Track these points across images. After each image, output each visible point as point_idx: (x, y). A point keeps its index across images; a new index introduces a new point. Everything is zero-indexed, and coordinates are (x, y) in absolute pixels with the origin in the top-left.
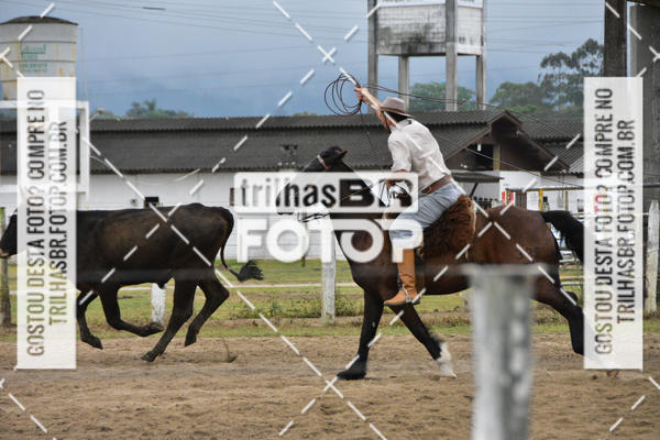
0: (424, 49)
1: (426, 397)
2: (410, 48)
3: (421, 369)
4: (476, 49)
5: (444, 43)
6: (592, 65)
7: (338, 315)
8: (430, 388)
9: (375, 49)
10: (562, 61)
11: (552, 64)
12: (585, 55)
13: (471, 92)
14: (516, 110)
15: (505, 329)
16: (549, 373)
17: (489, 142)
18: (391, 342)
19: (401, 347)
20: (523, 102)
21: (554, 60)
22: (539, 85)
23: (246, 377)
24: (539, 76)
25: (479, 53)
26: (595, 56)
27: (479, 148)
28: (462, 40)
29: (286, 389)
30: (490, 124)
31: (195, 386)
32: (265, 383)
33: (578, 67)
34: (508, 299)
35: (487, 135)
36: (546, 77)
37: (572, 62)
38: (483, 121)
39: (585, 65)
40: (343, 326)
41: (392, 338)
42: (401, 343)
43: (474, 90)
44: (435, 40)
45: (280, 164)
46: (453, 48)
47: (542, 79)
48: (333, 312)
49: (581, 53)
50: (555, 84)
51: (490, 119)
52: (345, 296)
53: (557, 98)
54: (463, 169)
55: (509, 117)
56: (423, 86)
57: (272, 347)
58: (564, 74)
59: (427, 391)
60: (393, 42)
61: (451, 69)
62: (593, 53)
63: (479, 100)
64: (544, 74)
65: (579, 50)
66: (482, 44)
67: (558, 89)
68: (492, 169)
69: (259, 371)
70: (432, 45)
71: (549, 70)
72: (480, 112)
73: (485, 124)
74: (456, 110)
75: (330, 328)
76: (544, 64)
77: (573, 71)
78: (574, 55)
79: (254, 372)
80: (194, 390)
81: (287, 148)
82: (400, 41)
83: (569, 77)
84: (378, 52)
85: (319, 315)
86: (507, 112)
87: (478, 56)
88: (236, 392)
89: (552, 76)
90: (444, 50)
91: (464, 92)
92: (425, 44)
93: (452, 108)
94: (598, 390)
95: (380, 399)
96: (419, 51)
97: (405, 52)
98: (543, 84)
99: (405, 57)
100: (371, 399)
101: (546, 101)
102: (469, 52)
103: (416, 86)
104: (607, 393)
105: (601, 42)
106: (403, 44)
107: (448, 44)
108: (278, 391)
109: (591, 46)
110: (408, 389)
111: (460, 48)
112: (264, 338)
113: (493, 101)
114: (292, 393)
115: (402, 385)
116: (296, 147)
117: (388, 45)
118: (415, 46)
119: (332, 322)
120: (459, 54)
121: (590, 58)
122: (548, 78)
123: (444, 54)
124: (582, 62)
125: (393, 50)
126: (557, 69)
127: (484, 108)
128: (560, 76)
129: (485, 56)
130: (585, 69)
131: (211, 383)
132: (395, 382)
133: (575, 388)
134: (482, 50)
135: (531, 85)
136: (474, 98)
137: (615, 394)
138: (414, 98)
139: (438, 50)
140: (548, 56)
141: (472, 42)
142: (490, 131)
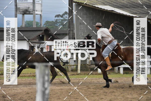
0: (28, 13)
2: (25, 13)
3: (27, 87)
4: (40, 13)
5: (32, 12)
6: (66, 17)
8: (29, 91)
9: (16, 13)
10: (60, 16)
11: (57, 17)
13: (39, 23)
14: (49, 27)
15: (44, 78)
16: (56, 87)
17: (43, 34)
18: (20, 80)
19: (22, 82)
20: (51, 25)
21: (58, 16)
22: (54, 21)
25: (41, 14)
26: (67, 15)
27: (41, 36)
28: (37, 11)
30: (43, 30)
33: (63, 17)
34: (44, 70)
35: (43, 33)
37: (62, 16)
39: (65, 17)
41: (20, 79)
42: (22, 81)
43: (40, 22)
44: (31, 11)
46: (35, 13)
47: (55, 20)
49: (64, 15)
50: (58, 21)
51: (43, 29)
53: (58, 25)
54: (37, 40)
55: (48, 29)
56: (28, 21)
58: (60, 19)
59: (28, 92)
60: (21, 11)
61: (34, 17)
62: (67, 14)
63: (41, 25)
64: (55, 19)
65: (63, 14)
66: (41, 12)
67: (59, 23)
68: (44, 41)
70: (30, 12)
71: (57, 18)
72: (41, 27)
74: (35, 27)
76: (56, 17)
77: (62, 18)
78: (62, 15)
82: (22, 11)
83: (61, 20)
84: (17, 13)
85: (3, 74)
86: (47, 28)
87: (40, 15)
89: (57, 19)
90: (32, 13)
91: (37, 23)
92: (28, 11)
93: (35, 26)
94: (67, 91)
95: (17, 94)
96: (27, 13)
97: (23, 13)
98: (55, 21)
99: (23, 14)
100: (15, 94)
101: (56, 25)
102: (38, 14)
103: (26, 21)
104: (69, 92)
105: (68, 12)
106: (23, 11)
107: (33, 12)
109: (66, 13)
110: (23, 91)
111: (36, 13)
113: (44, 25)
115: (22, 90)
117: (19, 12)
118: (26, 12)
120: (36, 14)
121: (66, 16)
122: (57, 20)
123: (32, 14)
124: (64, 16)
125: (21, 13)
126: (58, 18)
127: (42, 27)
128: (59, 20)
129: (42, 15)
130: (65, 18)
132: (20, 90)
133: (62, 91)
134: (41, 13)
135: (53, 21)
136: (40, 24)
138: (26, 24)
139: (31, 13)
140: (56, 15)
141: (39, 11)
142: (43, 32)
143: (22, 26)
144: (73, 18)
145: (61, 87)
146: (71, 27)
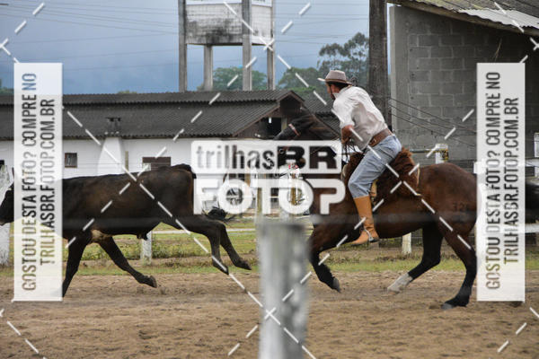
0: (225, 40)
1: (226, 324)
2: (213, 39)
3: (222, 301)
4: (266, 40)
5: (240, 35)
6: (360, 54)
7: (154, 257)
8: (229, 317)
9: (185, 39)
10: (337, 51)
11: (328, 53)
12: (355, 46)
13: (262, 74)
14: (299, 90)
15: (286, 269)
16: (325, 303)
17: (279, 115)
18: (197, 279)
19: (207, 283)
21: (330, 50)
22: (318, 69)
23: (76, 309)
24: (318, 62)
26: (363, 47)
27: (270, 121)
28: (256, 33)
29: (110, 319)
30: (278, 101)
31: (34, 317)
32: (93, 314)
33: (349, 55)
34: (289, 244)
35: (276, 110)
36: (324, 63)
37: (345, 51)
38: (273, 99)
39: (355, 54)
40: (158, 266)
41: (198, 275)
42: (206, 280)
43: (266, 73)
44: (234, 33)
45: (106, 133)
46: (248, 39)
47: (320, 65)
48: (150, 255)
49: (351, 45)
51: (279, 97)
52: (160, 242)
54: (257, 137)
55: (294, 96)
56: (224, 70)
57: (98, 284)
58: (338, 61)
59: (227, 319)
60: (199, 33)
61: (247, 56)
62: (361, 44)
63: (270, 81)
64: (322, 62)
65: (350, 41)
66: (272, 36)
69: (89, 304)
70: (231, 37)
71: (326, 58)
72: (270, 92)
73: (275, 101)
74: (251, 89)
75: (148, 268)
76: (322, 52)
77: (345, 59)
78: (346, 45)
79: (84, 305)
80: (34, 320)
81: (112, 120)
82: (205, 33)
83: (343, 63)
84: (187, 42)
85: (139, 257)
86: (292, 92)
88: (68, 321)
89: (328, 63)
90: (241, 41)
91: (257, 77)
92: (226, 35)
93: (248, 87)
94: (365, 317)
95: (188, 326)
96: (221, 41)
97: (209, 42)
98: (321, 69)
99: (209, 46)
100: (181, 326)
102: (261, 43)
103: (219, 69)
104: (371, 320)
105: (367, 35)
106: (207, 35)
107: (245, 36)
108: (103, 320)
109: (359, 39)
110: (211, 317)
111: (254, 39)
112: (93, 277)
113: (282, 82)
114: (115, 322)
115: (205, 314)
116: (119, 119)
117: (195, 36)
118: (217, 37)
119: (149, 263)
120: (254, 44)
121: (358, 48)
122: (326, 64)
123: (240, 44)
124: (352, 51)
125: (200, 40)
126: (332, 57)
127: (274, 89)
128: (335, 62)
130: (355, 57)
131: (47, 315)
132: (200, 312)
133: (346, 315)
135: (311, 70)
136: (266, 80)
137: (378, 320)
138: (217, 79)
139: (236, 40)
140: (325, 46)
141: (263, 35)
142: (279, 106)
143: (203, 88)
144: (387, 56)
145: (342, 302)
146: (379, 89)
